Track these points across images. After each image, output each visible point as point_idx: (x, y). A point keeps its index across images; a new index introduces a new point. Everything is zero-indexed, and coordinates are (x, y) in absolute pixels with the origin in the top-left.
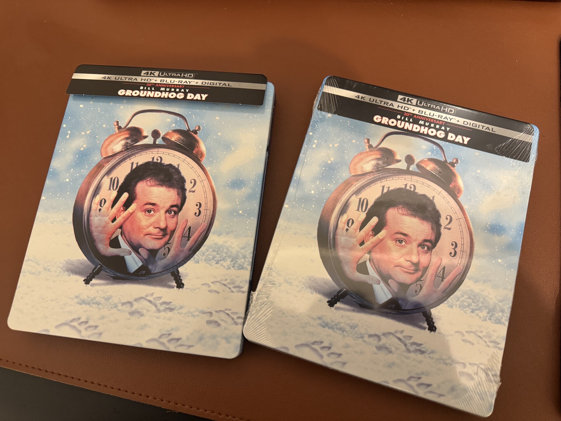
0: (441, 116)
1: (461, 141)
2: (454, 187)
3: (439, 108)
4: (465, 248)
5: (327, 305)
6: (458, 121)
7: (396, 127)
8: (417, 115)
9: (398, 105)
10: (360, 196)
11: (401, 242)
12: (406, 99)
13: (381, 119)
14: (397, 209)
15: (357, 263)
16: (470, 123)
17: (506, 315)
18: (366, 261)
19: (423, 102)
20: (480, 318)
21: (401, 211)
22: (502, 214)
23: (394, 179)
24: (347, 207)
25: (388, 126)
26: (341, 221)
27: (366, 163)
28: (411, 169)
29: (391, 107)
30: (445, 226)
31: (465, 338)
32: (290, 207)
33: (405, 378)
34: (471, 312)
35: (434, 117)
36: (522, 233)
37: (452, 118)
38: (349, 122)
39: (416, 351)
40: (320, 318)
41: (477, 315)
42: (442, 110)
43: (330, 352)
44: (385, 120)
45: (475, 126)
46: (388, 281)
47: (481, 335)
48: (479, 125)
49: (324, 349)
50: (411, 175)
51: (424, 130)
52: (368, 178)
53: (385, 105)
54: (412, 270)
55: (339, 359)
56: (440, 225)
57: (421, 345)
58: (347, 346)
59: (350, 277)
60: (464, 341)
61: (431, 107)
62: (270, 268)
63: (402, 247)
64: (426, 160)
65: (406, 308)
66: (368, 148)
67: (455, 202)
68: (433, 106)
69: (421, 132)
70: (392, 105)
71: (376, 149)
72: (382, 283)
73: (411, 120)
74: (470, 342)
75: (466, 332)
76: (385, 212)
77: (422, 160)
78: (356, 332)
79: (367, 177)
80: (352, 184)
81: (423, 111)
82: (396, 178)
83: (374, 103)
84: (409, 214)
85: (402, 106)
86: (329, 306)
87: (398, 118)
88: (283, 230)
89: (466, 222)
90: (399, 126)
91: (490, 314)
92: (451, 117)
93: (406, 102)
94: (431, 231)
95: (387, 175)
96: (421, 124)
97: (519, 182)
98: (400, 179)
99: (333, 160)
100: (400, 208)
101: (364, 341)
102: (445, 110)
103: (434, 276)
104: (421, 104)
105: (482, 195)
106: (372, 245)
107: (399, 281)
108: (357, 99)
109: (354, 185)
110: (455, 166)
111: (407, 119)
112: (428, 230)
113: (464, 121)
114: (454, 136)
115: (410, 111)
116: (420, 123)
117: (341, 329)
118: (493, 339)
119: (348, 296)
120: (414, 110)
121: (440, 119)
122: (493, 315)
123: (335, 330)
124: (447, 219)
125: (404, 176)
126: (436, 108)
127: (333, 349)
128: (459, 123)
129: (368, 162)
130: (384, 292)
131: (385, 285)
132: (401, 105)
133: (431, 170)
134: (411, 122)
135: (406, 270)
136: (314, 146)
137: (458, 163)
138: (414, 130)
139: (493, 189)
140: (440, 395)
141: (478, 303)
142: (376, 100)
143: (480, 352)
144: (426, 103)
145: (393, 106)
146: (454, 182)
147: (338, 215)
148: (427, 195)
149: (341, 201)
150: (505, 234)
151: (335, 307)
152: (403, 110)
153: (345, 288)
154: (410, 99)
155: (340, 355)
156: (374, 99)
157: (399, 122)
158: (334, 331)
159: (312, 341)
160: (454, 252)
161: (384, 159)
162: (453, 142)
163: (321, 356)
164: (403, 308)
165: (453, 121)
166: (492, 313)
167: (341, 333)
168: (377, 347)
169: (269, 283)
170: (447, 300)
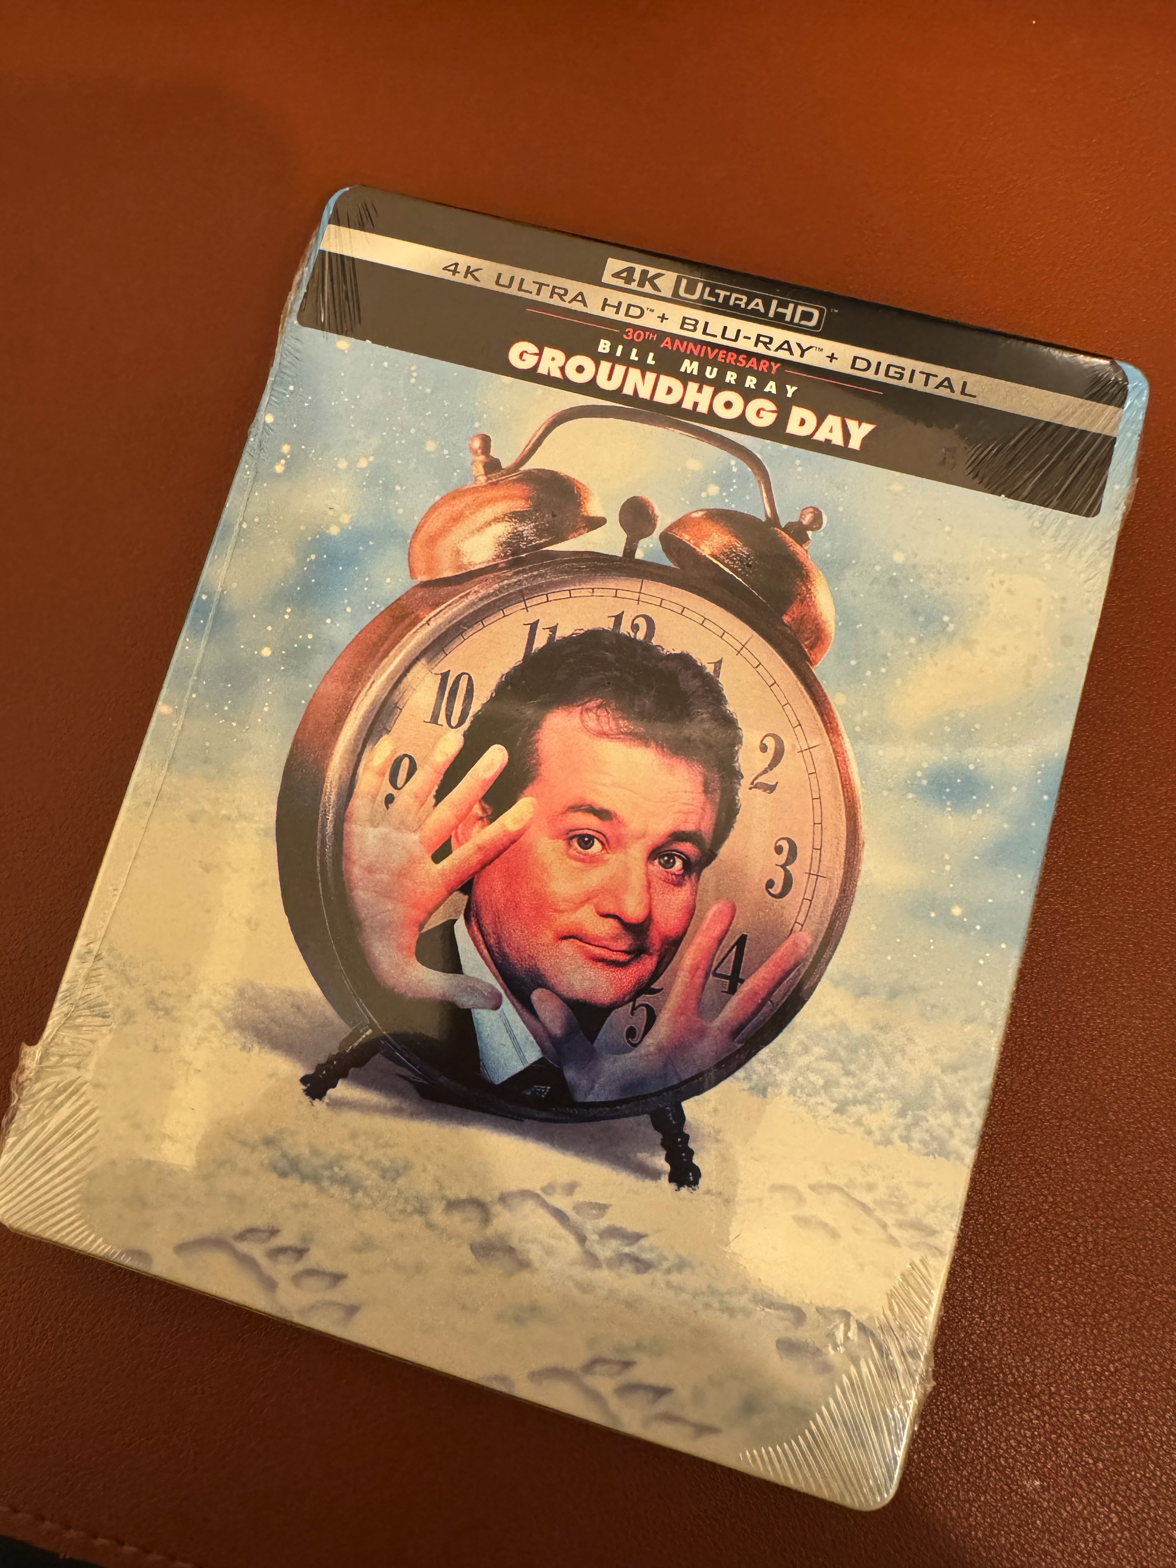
0: (767, 340)
1: (837, 439)
2: (801, 621)
3: (761, 309)
4: (825, 862)
5: (301, 1092)
6: (832, 357)
7: (591, 388)
8: (674, 337)
9: (606, 300)
10: (443, 666)
11: (589, 841)
12: (637, 276)
13: (537, 357)
14: (578, 715)
15: (421, 927)
16: (879, 364)
17: (965, 1121)
18: (454, 921)
19: (700, 286)
20: (869, 1132)
21: (596, 722)
22: (977, 726)
23: (574, 593)
24: (393, 711)
25: (564, 384)
26: (365, 765)
27: (473, 533)
28: (639, 555)
29: (577, 306)
30: (756, 778)
31: (806, 1211)
32: (177, 712)
33: (574, 1361)
34: (836, 1111)
35: (742, 344)
36: (1048, 800)
37: (811, 347)
38: (415, 371)
39: (620, 1259)
40: (269, 1142)
41: (859, 1123)
42: (771, 314)
43: (300, 1266)
44: (553, 359)
45: (898, 376)
46: (531, 993)
47: (867, 1198)
48: (913, 372)
49: (282, 1258)
50: (638, 577)
51: (698, 397)
52: (476, 593)
53: (556, 301)
54: (622, 951)
55: (336, 1295)
56: (737, 775)
57: (637, 1237)
58: (365, 1245)
59: (391, 982)
60: (804, 1221)
61: (731, 303)
62: (95, 953)
63: (591, 862)
64: (696, 518)
65: (590, 1098)
66: (482, 471)
67: (799, 683)
68: (737, 299)
69: (687, 405)
70: (581, 298)
71: (513, 476)
72: (507, 1006)
73: (650, 361)
74: (824, 1225)
75: (813, 1188)
76: (536, 725)
77: (685, 516)
78: (400, 1193)
79: (476, 588)
80: (418, 619)
81: (697, 322)
82: (582, 590)
83: (513, 291)
84: (622, 733)
85: (620, 303)
86: (307, 1094)
87: (600, 350)
88: (147, 804)
89: (837, 761)
90: (603, 382)
91: (909, 1118)
92: (807, 340)
93: (634, 286)
94: (702, 797)
95: (550, 578)
96: (689, 372)
97: (1052, 597)
98: (598, 593)
99: (351, 523)
100: (591, 710)
101: (430, 1226)
102: (785, 314)
103: (700, 973)
104: (693, 293)
105: (906, 653)
106: (480, 856)
107: (570, 995)
108: (448, 276)
109: (424, 622)
110: (808, 539)
111: (634, 357)
112: (692, 792)
113: (855, 358)
114: (811, 418)
115: (650, 321)
116: (682, 370)
117: (345, 1181)
118: (912, 1213)
119: (378, 1056)
120: (663, 318)
121: (761, 349)
122: (916, 1123)
123: (326, 1184)
124: (764, 748)
125: (612, 584)
126: (749, 308)
127: (316, 1257)
128: (834, 366)
129: (480, 529)
130: (513, 1038)
131: (517, 1011)
132: (615, 297)
133: (716, 558)
134: (651, 368)
135: (598, 951)
136: (279, 468)
137: (820, 527)
138: (661, 397)
139: (951, 627)
140: (702, 1430)
141: (864, 1077)
142: (522, 280)
143: (862, 1267)
144: (713, 288)
145: (585, 305)
146: (802, 601)
147: (356, 740)
148: (694, 657)
149: (370, 687)
150: (983, 807)
151: (329, 1098)
152: (621, 317)
153: (372, 1026)
154: (652, 271)
155: (337, 1278)
156: (512, 278)
157: (605, 366)
158: (321, 1190)
159: (239, 1226)
160: (783, 877)
161: (543, 517)
162: (807, 443)
163: (270, 1285)
164: (580, 1097)
165: (812, 359)
166: (914, 1115)
167: (347, 1196)
168: (473, 1248)
169: (87, 1012)
170: (747, 1065)
